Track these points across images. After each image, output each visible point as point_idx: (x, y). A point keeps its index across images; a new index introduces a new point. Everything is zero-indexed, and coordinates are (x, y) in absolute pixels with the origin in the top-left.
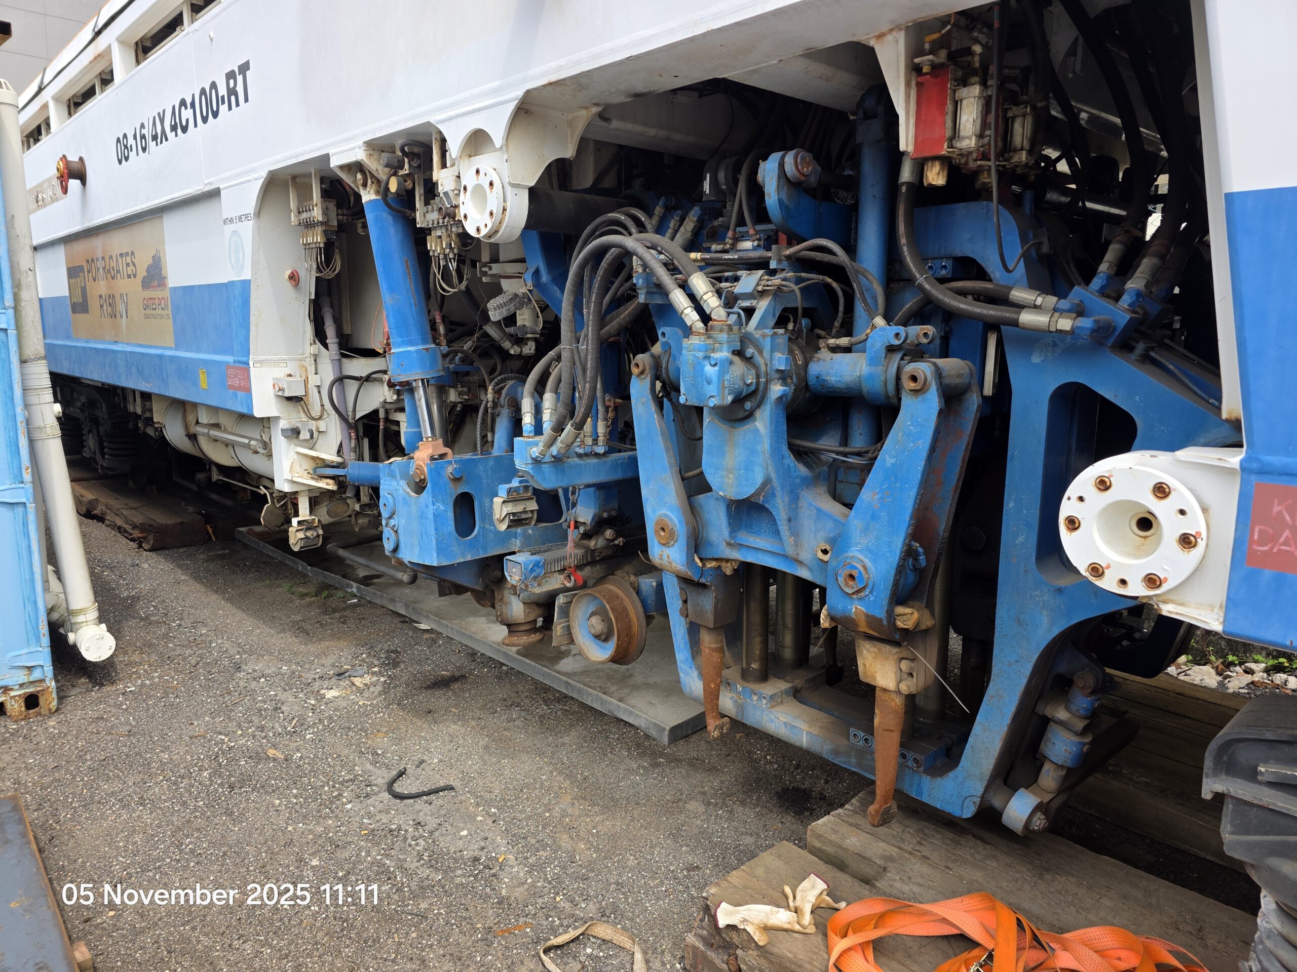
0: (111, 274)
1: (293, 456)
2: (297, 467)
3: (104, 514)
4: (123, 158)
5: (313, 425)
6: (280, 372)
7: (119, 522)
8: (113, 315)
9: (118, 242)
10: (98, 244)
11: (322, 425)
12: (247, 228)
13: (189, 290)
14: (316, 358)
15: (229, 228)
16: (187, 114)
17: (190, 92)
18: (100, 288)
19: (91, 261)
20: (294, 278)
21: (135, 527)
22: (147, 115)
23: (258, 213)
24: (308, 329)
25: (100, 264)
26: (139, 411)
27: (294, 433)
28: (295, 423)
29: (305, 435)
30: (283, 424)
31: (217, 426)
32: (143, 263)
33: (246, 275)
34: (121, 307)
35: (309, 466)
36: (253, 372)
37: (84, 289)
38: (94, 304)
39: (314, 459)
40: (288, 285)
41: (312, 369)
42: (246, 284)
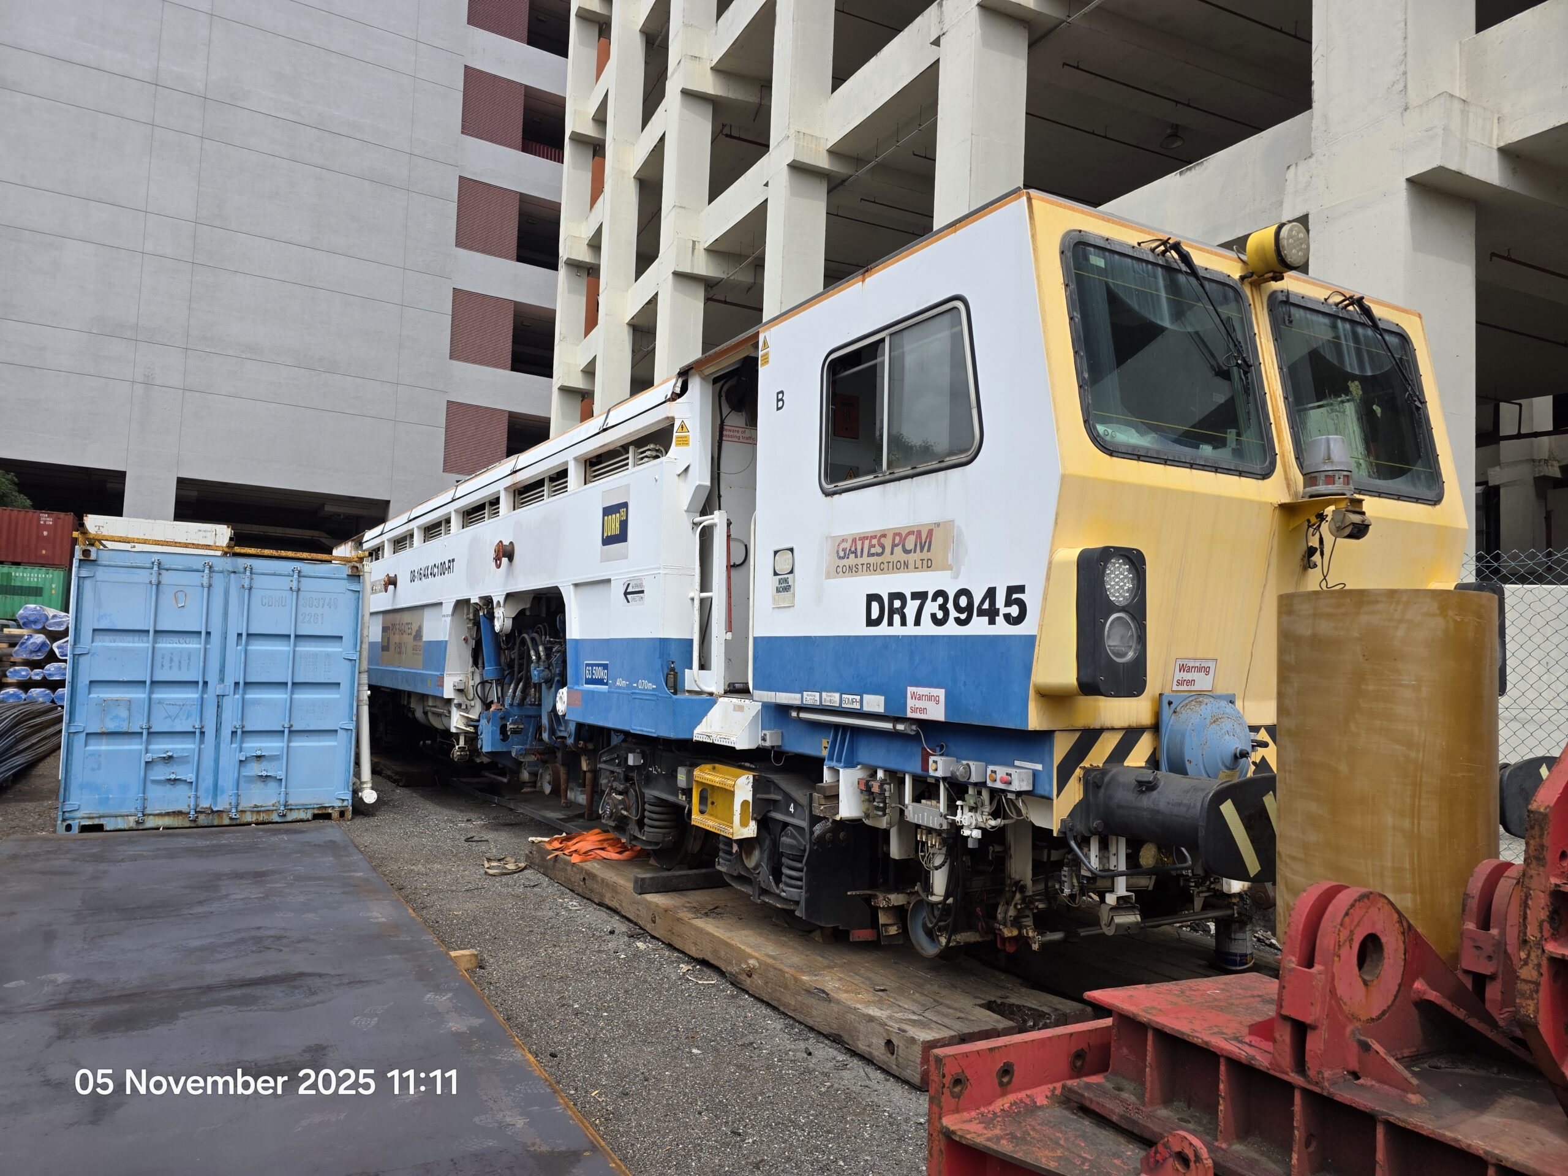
0: (402, 632)
1: (458, 716)
2: (460, 722)
3: (382, 770)
4: (412, 580)
5: (468, 702)
6: (457, 679)
7: (389, 773)
8: (400, 653)
9: (406, 618)
10: (398, 616)
11: (473, 703)
12: (449, 619)
13: (429, 642)
14: (473, 673)
15: (444, 619)
16: (436, 570)
17: (438, 562)
18: (395, 639)
19: (394, 625)
20: (466, 640)
21: (397, 773)
22: (423, 566)
23: (453, 614)
24: (471, 660)
25: (397, 627)
26: (406, 703)
27: (459, 706)
28: (461, 702)
29: (464, 707)
30: (456, 702)
31: (435, 707)
32: (415, 628)
33: (447, 639)
34: (404, 649)
35: (464, 721)
36: (446, 678)
37: (389, 639)
38: (392, 647)
39: (468, 718)
40: (464, 642)
41: (471, 678)
42: (446, 641)
